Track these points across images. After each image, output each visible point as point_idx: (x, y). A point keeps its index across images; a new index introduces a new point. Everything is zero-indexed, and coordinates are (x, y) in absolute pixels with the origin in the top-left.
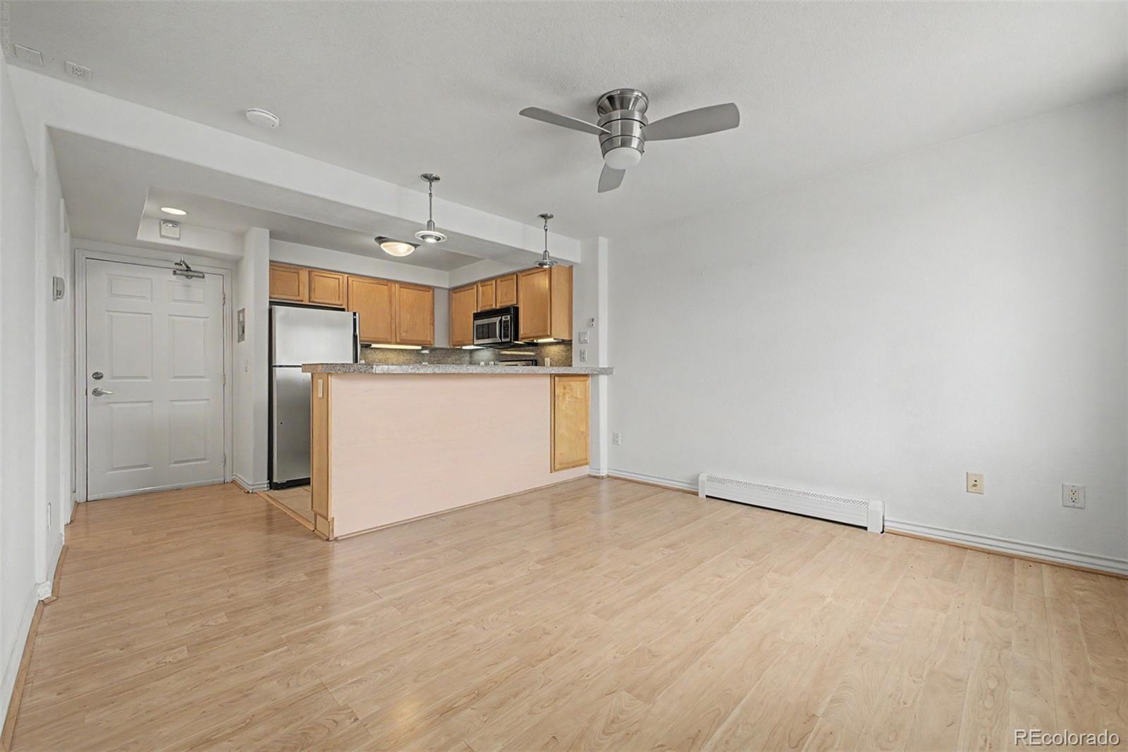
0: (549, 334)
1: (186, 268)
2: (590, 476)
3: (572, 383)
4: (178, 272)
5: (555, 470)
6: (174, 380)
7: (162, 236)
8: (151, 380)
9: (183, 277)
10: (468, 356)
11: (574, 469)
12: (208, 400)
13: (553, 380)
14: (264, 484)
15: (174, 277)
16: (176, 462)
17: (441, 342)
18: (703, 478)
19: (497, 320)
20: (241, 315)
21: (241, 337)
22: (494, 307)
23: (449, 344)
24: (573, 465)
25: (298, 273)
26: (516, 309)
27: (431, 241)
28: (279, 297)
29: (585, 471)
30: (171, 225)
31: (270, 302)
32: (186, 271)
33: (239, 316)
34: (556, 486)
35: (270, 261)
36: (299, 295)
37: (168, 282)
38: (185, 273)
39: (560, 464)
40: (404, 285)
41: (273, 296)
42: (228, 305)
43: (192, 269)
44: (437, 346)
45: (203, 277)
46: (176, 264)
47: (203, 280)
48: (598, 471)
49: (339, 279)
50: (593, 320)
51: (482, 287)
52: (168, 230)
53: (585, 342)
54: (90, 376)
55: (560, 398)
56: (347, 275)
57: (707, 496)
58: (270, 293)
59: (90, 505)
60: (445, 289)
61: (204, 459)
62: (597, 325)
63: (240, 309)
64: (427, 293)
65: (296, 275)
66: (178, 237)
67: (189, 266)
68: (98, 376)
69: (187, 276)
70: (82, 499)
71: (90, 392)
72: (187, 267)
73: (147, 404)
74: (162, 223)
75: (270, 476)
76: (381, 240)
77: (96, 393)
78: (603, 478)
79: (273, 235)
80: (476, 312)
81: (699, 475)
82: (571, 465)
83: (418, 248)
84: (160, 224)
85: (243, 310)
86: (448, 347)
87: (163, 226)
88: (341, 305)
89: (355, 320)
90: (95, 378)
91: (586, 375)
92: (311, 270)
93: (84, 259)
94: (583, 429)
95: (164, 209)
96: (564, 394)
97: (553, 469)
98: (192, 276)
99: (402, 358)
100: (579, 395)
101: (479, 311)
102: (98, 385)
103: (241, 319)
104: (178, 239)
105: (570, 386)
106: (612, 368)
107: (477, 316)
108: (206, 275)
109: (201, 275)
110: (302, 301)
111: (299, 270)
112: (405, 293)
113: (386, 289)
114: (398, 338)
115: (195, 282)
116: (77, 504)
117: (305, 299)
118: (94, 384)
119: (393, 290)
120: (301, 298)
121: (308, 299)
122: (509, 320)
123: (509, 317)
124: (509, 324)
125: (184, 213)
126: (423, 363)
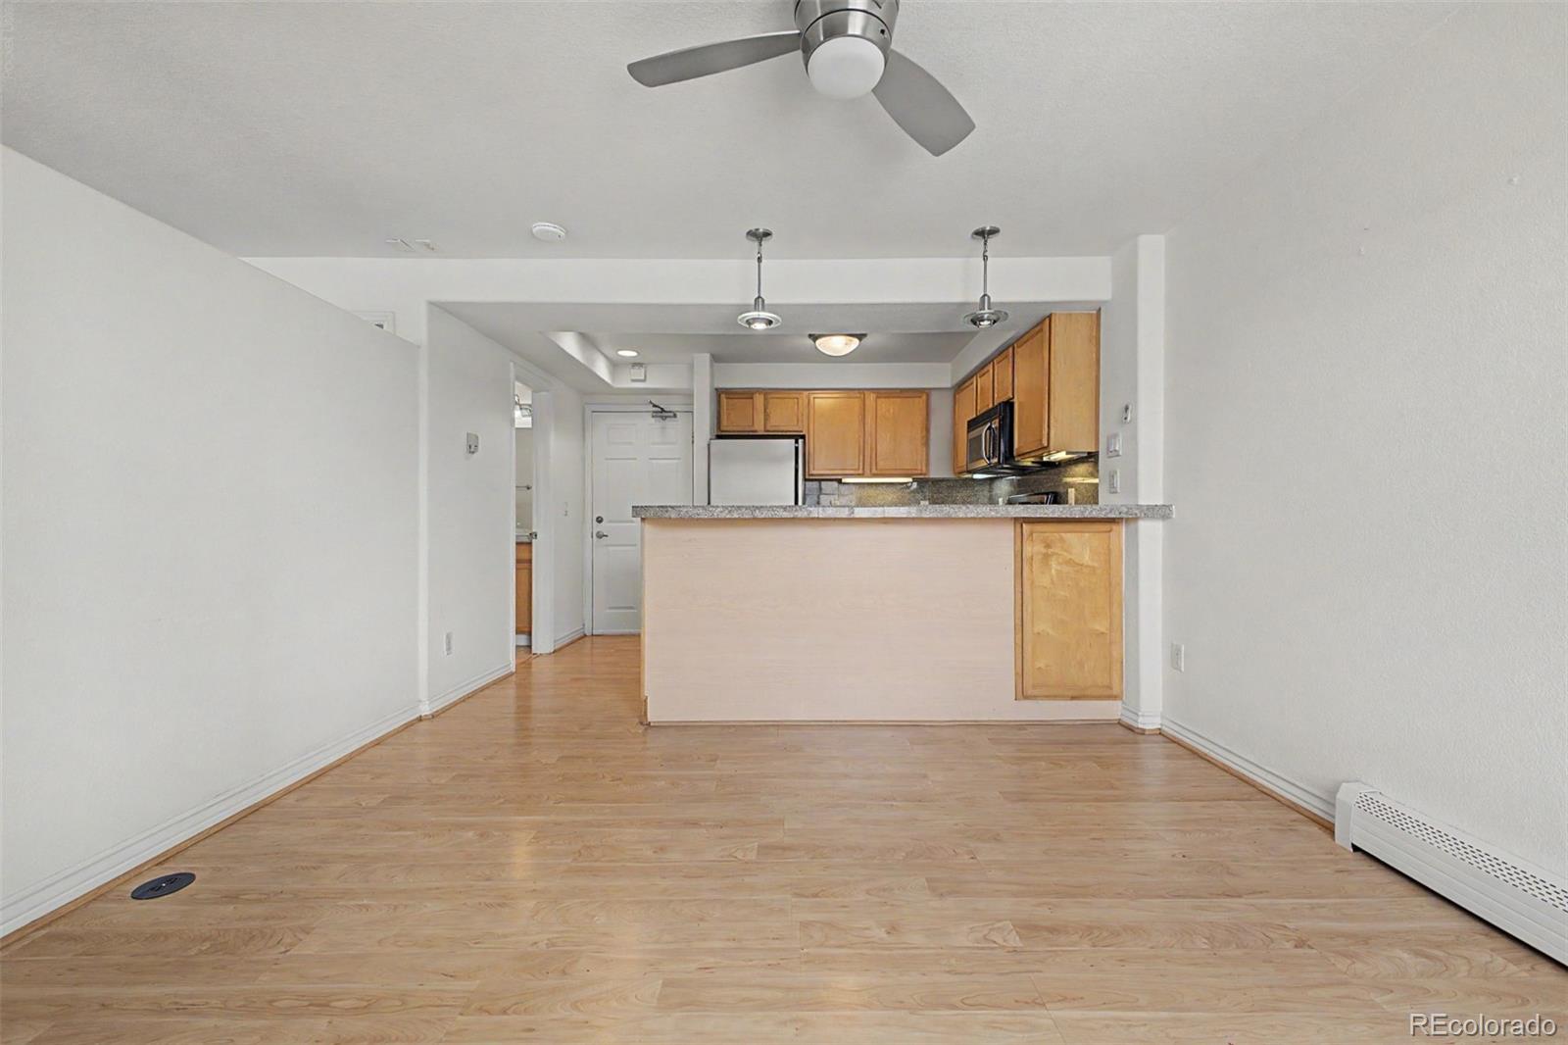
0: (1045, 445)
1: (661, 410)
2: (1120, 723)
3: (1068, 536)
4: (656, 414)
5: (1026, 697)
7: (633, 381)
9: (660, 419)
11: (1074, 702)
13: (1018, 529)
15: (653, 419)
17: (939, 471)
18: (1347, 794)
19: (985, 428)
22: (991, 407)
23: (952, 473)
24: (1075, 694)
25: (751, 398)
26: (1009, 408)
27: (760, 326)
28: (733, 429)
29: (1111, 710)
30: (637, 367)
32: (661, 413)
34: (1021, 726)
36: (754, 423)
37: (650, 422)
39: (1034, 687)
40: (881, 393)
41: (717, 428)
43: (665, 410)
44: (933, 475)
45: (675, 416)
46: (651, 405)
47: (674, 419)
48: (1134, 717)
49: (797, 398)
50: (1127, 409)
52: (635, 373)
53: (1118, 453)
54: (595, 519)
55: (1036, 565)
56: (807, 392)
57: (1356, 849)
62: (1135, 420)
64: (917, 400)
65: (749, 400)
66: (643, 378)
67: (662, 407)
68: (600, 520)
69: (662, 417)
70: (589, 632)
71: (594, 534)
74: (631, 366)
76: (814, 338)
77: (600, 536)
78: (1143, 732)
79: (716, 359)
80: (971, 418)
81: (1340, 784)
82: (1071, 693)
83: (865, 340)
84: (626, 370)
86: (951, 477)
87: (628, 371)
88: (800, 431)
89: (796, 449)
90: (597, 521)
91: (1112, 521)
92: (766, 392)
94: (1101, 626)
95: (620, 353)
96: (1046, 557)
97: (1022, 694)
98: (666, 417)
99: (891, 495)
100: (1087, 559)
101: (974, 417)
102: (600, 527)
104: (644, 381)
105: (1062, 540)
106: (1168, 507)
107: (974, 422)
108: (678, 414)
109: (672, 414)
110: (756, 431)
111: (753, 394)
112: (885, 405)
113: (856, 403)
114: (874, 467)
115: (669, 423)
116: (585, 636)
117: (760, 429)
118: (598, 528)
119: (867, 402)
120: (756, 427)
121: (762, 428)
122: (996, 427)
123: (997, 422)
124: (996, 433)
125: (636, 354)
126: (921, 502)
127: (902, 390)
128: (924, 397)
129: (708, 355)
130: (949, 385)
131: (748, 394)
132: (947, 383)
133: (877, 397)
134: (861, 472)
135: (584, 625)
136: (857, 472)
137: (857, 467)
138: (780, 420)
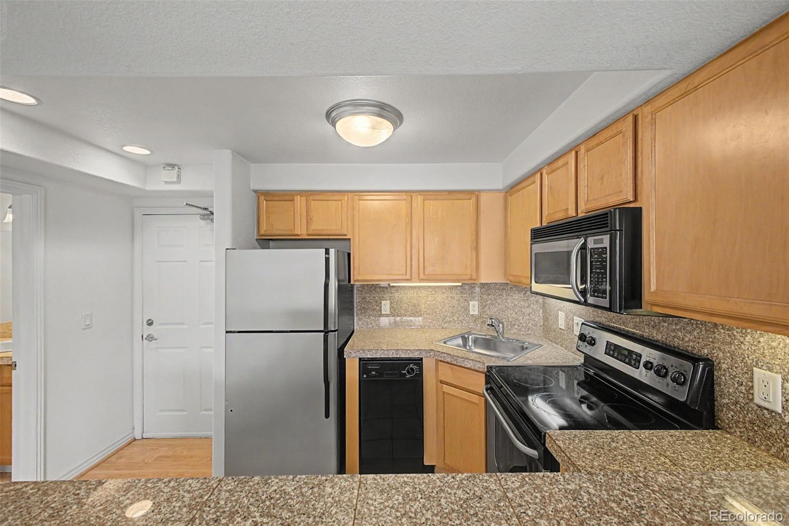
4: (202, 217)
8: (187, 327)
9: (206, 222)
15: (203, 222)
17: (490, 275)
22: (571, 211)
23: (504, 277)
25: (294, 201)
26: (636, 216)
28: (273, 233)
30: (170, 168)
36: (294, 229)
44: (485, 279)
49: (341, 201)
51: (547, 174)
52: (167, 174)
54: (145, 323)
56: (352, 194)
64: (466, 202)
65: (292, 203)
66: (177, 180)
68: (150, 323)
70: (139, 436)
71: (145, 338)
73: (183, 350)
74: (164, 168)
77: (150, 338)
80: (538, 225)
86: (502, 281)
87: (164, 171)
90: (147, 325)
92: (308, 194)
93: (141, 215)
101: (544, 224)
102: (152, 330)
104: (179, 183)
107: (538, 235)
110: (298, 235)
111: (293, 196)
112: (432, 205)
113: (403, 205)
114: (422, 272)
116: (135, 440)
117: (301, 231)
118: (149, 330)
119: (414, 204)
120: (297, 232)
121: (304, 232)
122: (606, 248)
123: (606, 240)
124: (606, 258)
125: (149, 153)
126: (471, 302)
127: (450, 192)
128: (474, 199)
130: (500, 186)
131: (288, 196)
132: (500, 184)
133: (424, 200)
134: (408, 277)
135: (134, 428)
136: (405, 277)
137: (403, 272)
138: (322, 224)
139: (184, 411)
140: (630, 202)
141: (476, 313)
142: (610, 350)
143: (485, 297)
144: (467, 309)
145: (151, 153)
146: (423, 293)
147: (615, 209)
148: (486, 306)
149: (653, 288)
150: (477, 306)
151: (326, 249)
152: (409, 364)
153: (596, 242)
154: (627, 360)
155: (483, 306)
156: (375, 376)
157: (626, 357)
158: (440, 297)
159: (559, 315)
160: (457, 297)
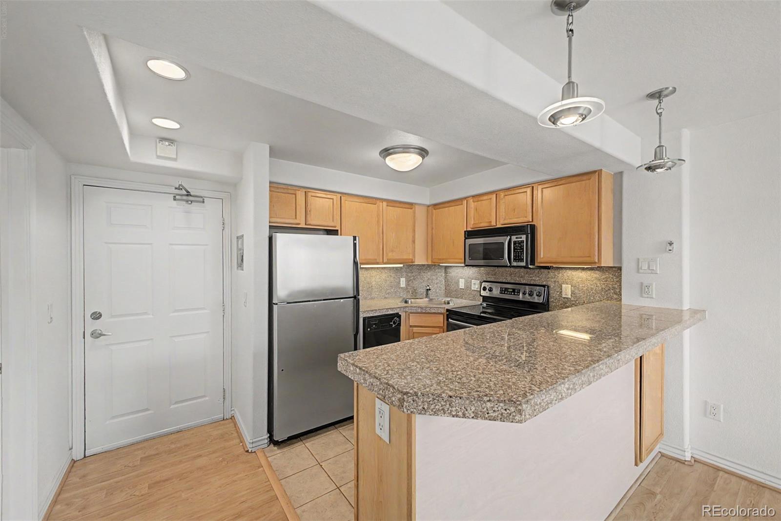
0: (597, 261)
1: (185, 193)
4: (177, 197)
6: (176, 314)
7: (159, 157)
8: (151, 316)
9: (183, 202)
10: (444, 271)
12: (208, 332)
14: (264, 439)
15: (175, 202)
16: (176, 403)
19: (505, 240)
20: (240, 242)
21: (240, 264)
22: (493, 223)
23: (427, 260)
25: (295, 194)
26: (533, 228)
28: (280, 221)
30: (167, 143)
31: (270, 226)
32: (186, 196)
33: (238, 241)
35: (270, 183)
36: (296, 218)
38: (185, 198)
39: (646, 451)
40: (391, 203)
41: (273, 220)
42: (227, 230)
43: (192, 194)
44: (417, 262)
45: (203, 202)
46: (176, 188)
47: (203, 204)
49: (333, 199)
50: (671, 244)
51: (474, 202)
52: (165, 149)
53: (653, 272)
54: (88, 316)
56: (340, 195)
58: (270, 217)
59: (87, 460)
60: (423, 205)
61: (204, 396)
62: (680, 251)
63: (240, 234)
64: (409, 210)
65: (294, 196)
66: (174, 156)
67: (189, 190)
68: (97, 316)
69: (187, 201)
70: (78, 454)
71: (88, 335)
72: (188, 192)
73: (147, 343)
74: (158, 141)
75: (270, 430)
76: (387, 152)
77: (96, 335)
79: (274, 153)
80: (465, 230)
82: (653, 447)
84: (156, 143)
85: (242, 236)
86: (426, 263)
87: (159, 145)
88: (335, 227)
89: (355, 245)
90: (93, 319)
92: (307, 190)
93: (81, 186)
95: (157, 121)
98: (192, 201)
101: (470, 228)
102: (97, 325)
103: (240, 246)
104: (175, 160)
106: (704, 311)
107: (469, 234)
108: (205, 199)
109: (201, 200)
110: (298, 224)
111: (296, 189)
114: (385, 257)
115: (195, 207)
116: (74, 462)
117: (301, 222)
118: (93, 326)
120: (298, 221)
121: (304, 222)
122: (523, 241)
123: (524, 237)
124: (523, 245)
125: (177, 126)
126: (401, 279)
127: (401, 202)
128: (412, 209)
129: (268, 146)
130: (428, 203)
133: (387, 206)
139: (147, 410)
140: (530, 222)
141: (404, 286)
142: (502, 291)
143: (410, 274)
144: (399, 283)
145: (181, 127)
146: (374, 273)
147: (528, 225)
148: (410, 281)
149: (542, 256)
150: (404, 281)
151: (354, 237)
152: (394, 317)
153: (517, 238)
154: (513, 293)
155: (408, 282)
156: (375, 329)
157: (512, 292)
158: (384, 276)
159: (460, 281)
160: (393, 275)
